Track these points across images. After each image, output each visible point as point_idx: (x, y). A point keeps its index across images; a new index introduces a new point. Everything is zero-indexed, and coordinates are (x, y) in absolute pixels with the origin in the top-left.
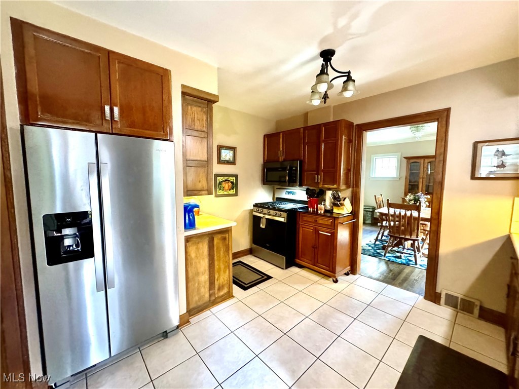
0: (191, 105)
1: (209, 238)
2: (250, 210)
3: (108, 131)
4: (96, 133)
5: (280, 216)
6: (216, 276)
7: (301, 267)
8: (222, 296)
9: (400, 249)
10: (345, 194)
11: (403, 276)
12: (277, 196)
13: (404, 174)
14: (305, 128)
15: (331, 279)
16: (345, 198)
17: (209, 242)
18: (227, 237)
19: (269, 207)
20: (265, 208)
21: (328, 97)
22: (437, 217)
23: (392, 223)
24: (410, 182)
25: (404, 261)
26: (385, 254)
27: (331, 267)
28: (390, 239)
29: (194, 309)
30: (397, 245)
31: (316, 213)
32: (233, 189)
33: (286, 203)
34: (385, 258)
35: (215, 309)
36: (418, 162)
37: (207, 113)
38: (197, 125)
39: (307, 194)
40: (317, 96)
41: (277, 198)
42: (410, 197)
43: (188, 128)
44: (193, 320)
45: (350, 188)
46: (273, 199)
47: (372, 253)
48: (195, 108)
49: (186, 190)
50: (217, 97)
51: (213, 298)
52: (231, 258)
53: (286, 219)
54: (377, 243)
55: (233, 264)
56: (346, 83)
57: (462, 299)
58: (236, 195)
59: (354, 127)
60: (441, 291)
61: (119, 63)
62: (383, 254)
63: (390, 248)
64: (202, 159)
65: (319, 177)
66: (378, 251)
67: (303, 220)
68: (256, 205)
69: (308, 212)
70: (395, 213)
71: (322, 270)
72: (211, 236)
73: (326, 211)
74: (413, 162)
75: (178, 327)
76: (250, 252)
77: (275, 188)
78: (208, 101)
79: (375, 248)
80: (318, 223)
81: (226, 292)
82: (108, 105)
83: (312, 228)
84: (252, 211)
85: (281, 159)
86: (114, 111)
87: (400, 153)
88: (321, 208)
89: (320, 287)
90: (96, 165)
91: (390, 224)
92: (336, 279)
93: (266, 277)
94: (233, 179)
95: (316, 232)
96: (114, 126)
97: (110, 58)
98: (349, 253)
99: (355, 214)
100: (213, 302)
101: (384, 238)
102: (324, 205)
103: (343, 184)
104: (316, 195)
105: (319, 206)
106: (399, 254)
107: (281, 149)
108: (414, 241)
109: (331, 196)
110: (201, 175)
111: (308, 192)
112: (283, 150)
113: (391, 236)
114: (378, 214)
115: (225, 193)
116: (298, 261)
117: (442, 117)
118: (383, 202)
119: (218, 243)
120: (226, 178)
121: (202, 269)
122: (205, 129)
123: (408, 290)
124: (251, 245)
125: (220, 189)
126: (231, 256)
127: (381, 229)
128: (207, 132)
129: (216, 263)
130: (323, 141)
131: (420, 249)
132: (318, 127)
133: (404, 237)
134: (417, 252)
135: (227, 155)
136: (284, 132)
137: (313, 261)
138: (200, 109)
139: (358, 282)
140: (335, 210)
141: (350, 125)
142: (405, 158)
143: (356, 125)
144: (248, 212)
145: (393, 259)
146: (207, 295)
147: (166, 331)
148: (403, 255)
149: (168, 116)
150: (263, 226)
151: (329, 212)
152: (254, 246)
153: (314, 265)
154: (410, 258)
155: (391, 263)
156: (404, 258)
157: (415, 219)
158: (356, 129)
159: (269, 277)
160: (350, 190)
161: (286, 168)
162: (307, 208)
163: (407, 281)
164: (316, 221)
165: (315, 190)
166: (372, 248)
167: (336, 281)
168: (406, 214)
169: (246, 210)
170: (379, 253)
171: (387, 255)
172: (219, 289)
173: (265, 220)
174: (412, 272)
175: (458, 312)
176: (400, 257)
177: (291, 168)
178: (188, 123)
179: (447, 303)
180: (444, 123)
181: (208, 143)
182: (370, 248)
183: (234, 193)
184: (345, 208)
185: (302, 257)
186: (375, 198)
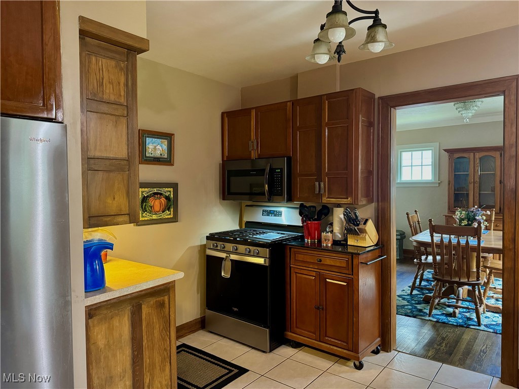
0: (96, 54)
1: (133, 306)
2: (201, 246)
5: (257, 255)
6: (147, 381)
7: (297, 345)
9: (452, 300)
10: (365, 211)
11: (463, 346)
12: (245, 219)
14: (295, 103)
15: (352, 364)
16: (367, 220)
17: (133, 313)
18: (167, 301)
19: (235, 239)
20: (229, 241)
23: (438, 258)
24: (455, 190)
25: (460, 321)
26: (430, 311)
27: (350, 343)
28: (436, 284)
30: (446, 295)
31: (318, 247)
32: (169, 209)
33: (265, 231)
34: (431, 318)
36: (465, 158)
37: (127, 71)
38: (109, 94)
39: (300, 214)
40: (323, 48)
41: (248, 223)
42: (459, 214)
43: (90, 98)
45: (373, 202)
46: (240, 225)
47: (409, 311)
48: (104, 60)
49: (87, 217)
50: (146, 41)
53: (267, 260)
54: (415, 292)
55: (178, 347)
56: (373, 29)
58: (175, 219)
59: (376, 100)
62: (427, 311)
63: (437, 301)
64: (120, 156)
65: (322, 185)
66: (419, 307)
67: (296, 261)
68: (211, 237)
69: (304, 246)
70: (442, 240)
71: (335, 348)
72: (136, 301)
73: (335, 243)
74: (458, 158)
76: (202, 324)
77: (243, 205)
78: (128, 49)
79: (413, 302)
80: (323, 265)
83: (314, 274)
84: (203, 248)
85: (254, 155)
87: (438, 144)
88: (328, 239)
89: (333, 379)
91: (434, 259)
92: (360, 363)
93: (236, 371)
94: (168, 191)
95: (322, 279)
98: (378, 315)
99: (383, 246)
101: (423, 283)
102: (332, 232)
103: (362, 196)
104: (317, 216)
105: (324, 234)
106: (451, 310)
107: (253, 137)
108: (473, 286)
109: (342, 216)
110: (116, 186)
111: (302, 211)
112: (257, 139)
113: (438, 280)
114: (415, 244)
115: (154, 217)
116: (290, 335)
117: (509, 89)
118: (419, 224)
119: (149, 315)
120: (155, 190)
121: (118, 370)
122: (123, 100)
123: (473, 370)
124: (203, 311)
125: (144, 210)
127: (419, 269)
128: (127, 106)
129: (146, 354)
130: (327, 124)
131: (483, 298)
132: (316, 102)
133: (457, 280)
135: (155, 147)
136: (256, 108)
137: (318, 333)
138: (113, 63)
140: (351, 241)
141: (369, 97)
142: (445, 150)
143: (379, 98)
144: (197, 250)
145: (443, 318)
148: (457, 311)
150: (226, 274)
151: (340, 244)
152: (209, 312)
153: (320, 341)
154: (468, 315)
155: (441, 326)
156: (460, 316)
157: (474, 249)
158: (379, 104)
159: (242, 371)
160: (373, 205)
161: (264, 170)
162: (302, 238)
163: (471, 355)
164: (321, 261)
165: (314, 207)
166: (408, 302)
167: (360, 367)
168: (459, 242)
169: (194, 247)
170: (420, 311)
171: (434, 312)
173: (230, 263)
174: (475, 338)
176: (453, 315)
177: (272, 170)
178: (91, 87)
181: (130, 126)
182: (405, 303)
183: (172, 216)
184: (367, 236)
185: (296, 327)
186: (408, 217)
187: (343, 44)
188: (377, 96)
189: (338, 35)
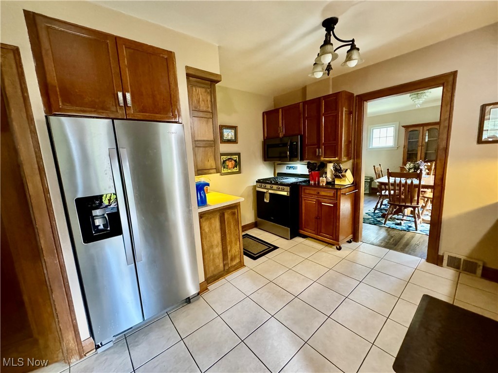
0: (195, 86)
1: (220, 213)
2: (254, 186)
3: (123, 118)
4: (113, 119)
5: (283, 190)
6: (229, 248)
7: (305, 237)
8: (235, 265)
9: (399, 216)
10: (347, 165)
11: (404, 241)
12: (277, 172)
13: (402, 142)
14: (304, 103)
15: (335, 247)
16: (347, 170)
17: (221, 217)
18: (236, 211)
19: (271, 182)
20: (268, 183)
21: (332, 69)
22: (440, 183)
23: (392, 192)
24: (408, 151)
25: (404, 228)
26: (385, 222)
27: (334, 236)
28: (390, 207)
29: (211, 277)
30: (397, 213)
31: (317, 185)
32: (236, 167)
33: (288, 177)
34: (385, 226)
35: (229, 277)
36: (416, 130)
37: (211, 93)
38: (203, 107)
39: (308, 168)
40: (319, 68)
42: (409, 165)
43: (195, 109)
44: (211, 287)
45: (351, 159)
46: (275, 175)
47: (372, 222)
48: (199, 89)
49: (196, 170)
50: (219, 76)
51: (227, 268)
52: (241, 231)
53: (289, 193)
54: (376, 211)
55: (243, 236)
56: (350, 52)
57: (464, 260)
58: (239, 172)
59: (355, 98)
60: (444, 253)
61: (125, 47)
62: (383, 222)
63: (390, 216)
64: (209, 139)
65: (320, 150)
66: (378, 219)
67: (305, 193)
68: (259, 181)
69: (310, 185)
70: (395, 181)
71: (326, 239)
72: (221, 211)
73: (328, 183)
74: (411, 131)
75: (198, 294)
76: (255, 225)
77: (276, 164)
78: (211, 82)
79: (375, 217)
80: (320, 195)
81: (238, 262)
82: (120, 91)
83: (315, 200)
84: (255, 187)
85: (281, 136)
86: (127, 97)
87: (398, 123)
88: (323, 181)
89: (324, 254)
90: (115, 150)
91: (390, 193)
92: (340, 247)
93: (273, 247)
94: (235, 157)
95: (319, 203)
96: (127, 112)
97: (117, 43)
98: (351, 223)
99: (356, 184)
100: (227, 271)
101: (383, 207)
102: (326, 177)
103: (344, 156)
104: (317, 168)
105: (321, 179)
106: (398, 221)
107: (281, 125)
108: (414, 208)
109: (332, 168)
110: (209, 154)
111: (309, 166)
112: (282, 125)
113: (391, 204)
114: (378, 184)
115: (229, 171)
116: (302, 232)
117: (448, 81)
118: (381, 172)
119: (228, 218)
120: (229, 157)
121: (215, 242)
122: (210, 110)
123: (410, 254)
124: (256, 219)
125: (224, 168)
126: (240, 229)
127: (380, 198)
128: (212, 113)
129: (228, 236)
130: (324, 115)
131: (420, 215)
132: (317, 101)
133: (404, 204)
134: (417, 219)
135: (229, 134)
136: (282, 108)
137: (316, 231)
138: (204, 90)
139: (361, 249)
140: (337, 182)
141: (350, 96)
142: (403, 126)
143: (357, 96)
144: (251, 188)
145: (394, 226)
146: (221, 265)
147: (189, 298)
148: (403, 222)
149: (175, 99)
150: (267, 200)
151: (331, 184)
152: (258, 219)
153: (317, 235)
154: (410, 225)
155: (391, 230)
156: (404, 225)
157: (416, 186)
158: (356, 100)
159: (276, 248)
160: (351, 161)
161: (287, 143)
162: (309, 181)
163: (408, 246)
164: (319, 193)
165: (316, 163)
166: (372, 216)
167: (340, 249)
168: (406, 182)
169: (249, 187)
170: (379, 221)
171: (388, 222)
172: (232, 260)
173: (269, 195)
174: (413, 237)
175: (460, 272)
176: (400, 224)
177: (292, 143)
178: (194, 104)
179: (450, 265)
180: (450, 87)
181: (214, 124)
182: (370, 217)
183: (238, 170)
184: (346, 179)
185: (305, 228)
186: (374, 168)
187: (331, 64)
188: (355, 95)
189: (327, 59)
